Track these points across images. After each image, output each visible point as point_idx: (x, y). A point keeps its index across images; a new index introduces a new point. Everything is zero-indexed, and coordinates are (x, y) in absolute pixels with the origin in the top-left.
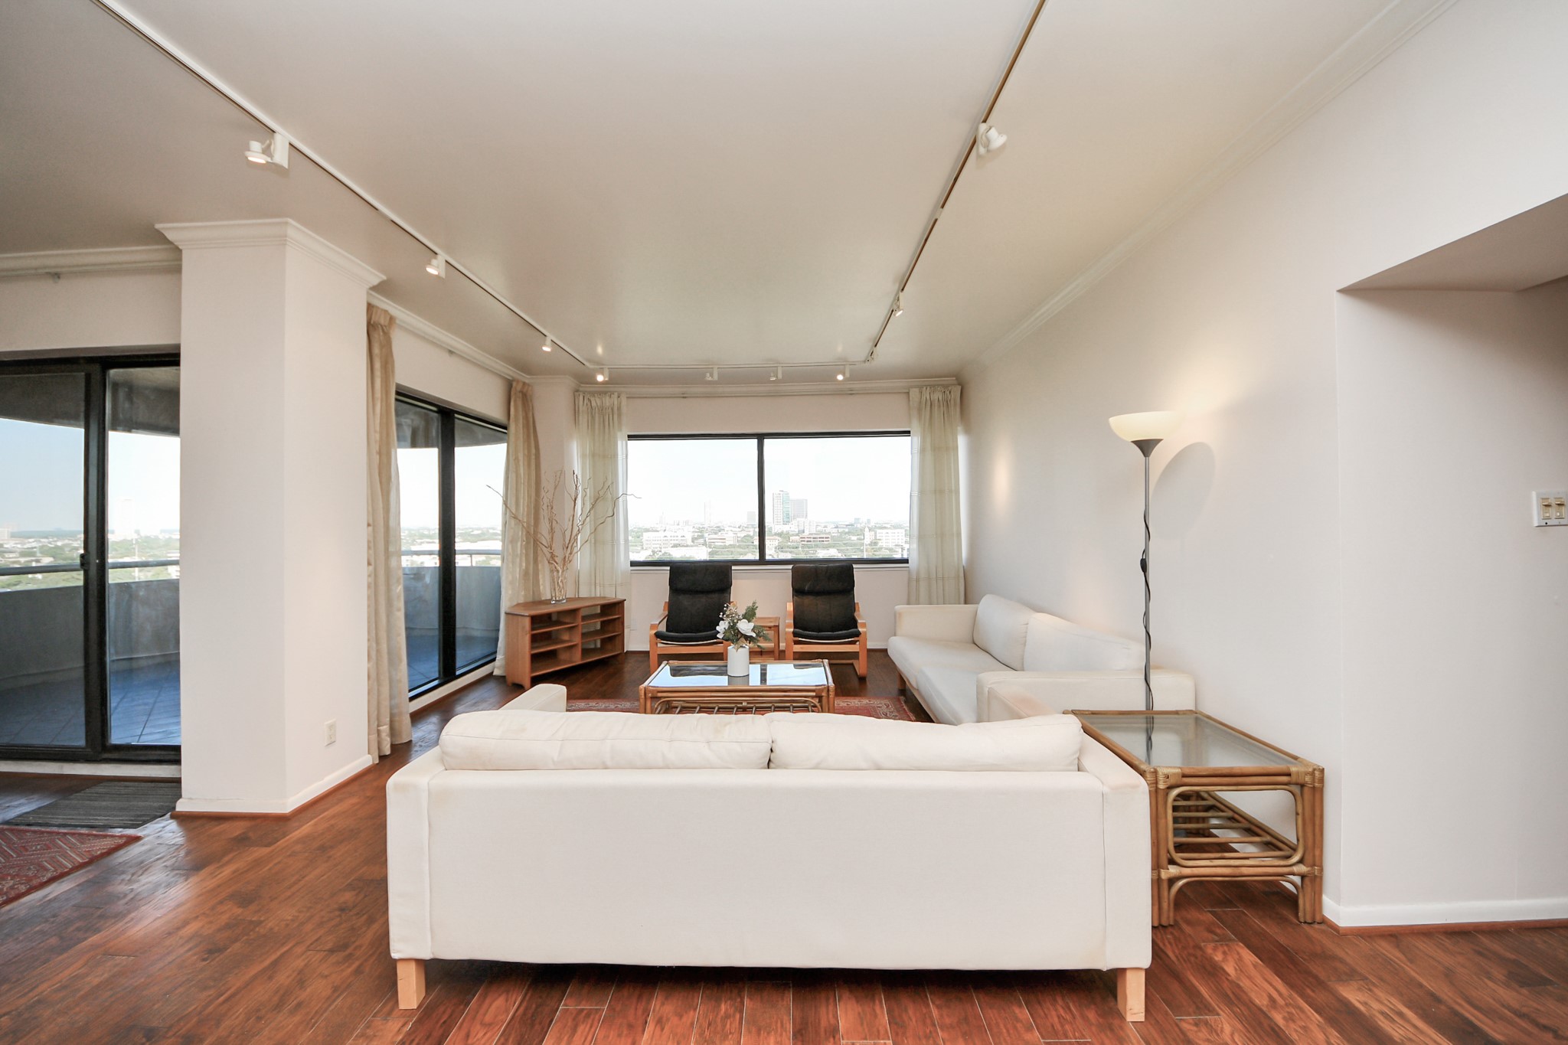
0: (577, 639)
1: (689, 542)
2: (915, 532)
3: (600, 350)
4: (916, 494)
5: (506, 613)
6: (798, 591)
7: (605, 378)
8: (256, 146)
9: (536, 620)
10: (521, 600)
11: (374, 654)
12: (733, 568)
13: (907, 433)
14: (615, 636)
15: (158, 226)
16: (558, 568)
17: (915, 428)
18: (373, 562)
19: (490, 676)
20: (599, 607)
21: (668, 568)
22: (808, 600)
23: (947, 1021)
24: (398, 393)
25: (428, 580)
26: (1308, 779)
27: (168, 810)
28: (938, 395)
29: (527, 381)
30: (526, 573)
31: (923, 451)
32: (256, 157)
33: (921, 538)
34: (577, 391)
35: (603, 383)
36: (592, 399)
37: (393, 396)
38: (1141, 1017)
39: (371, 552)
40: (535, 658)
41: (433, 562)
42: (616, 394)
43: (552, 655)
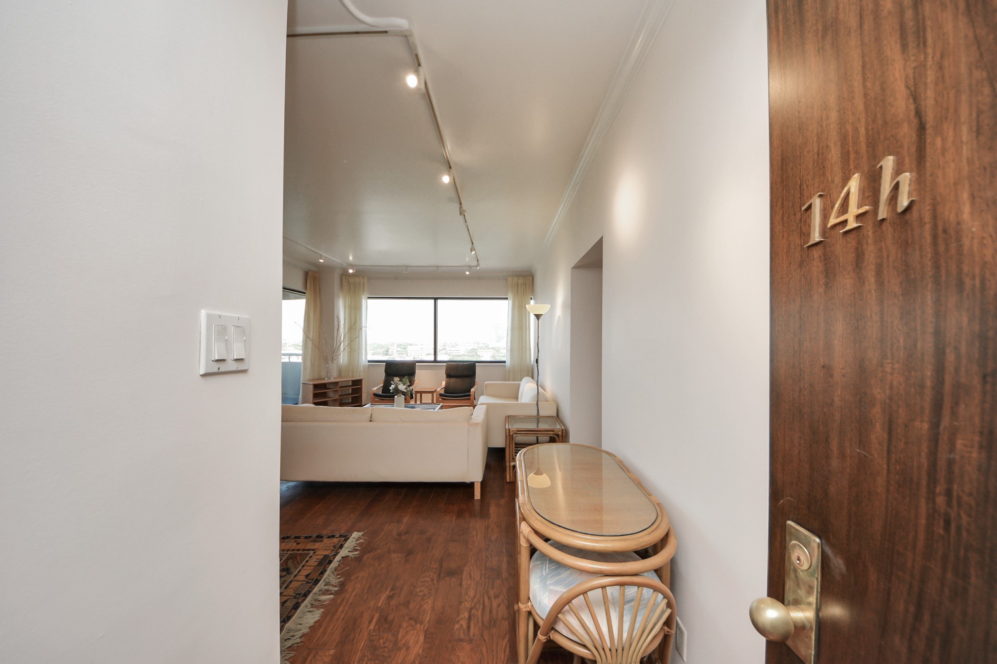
0: (338, 397)
2: (509, 348)
3: (351, 258)
4: (510, 329)
5: (303, 383)
6: (449, 376)
7: (353, 271)
9: (316, 386)
10: (311, 378)
13: (506, 299)
16: (330, 363)
17: (510, 296)
20: (351, 382)
21: (385, 364)
22: (453, 380)
26: (560, 433)
28: (521, 281)
29: (316, 271)
31: (513, 308)
33: (512, 351)
34: (342, 276)
35: (352, 273)
36: (350, 280)
38: (479, 498)
42: (362, 277)
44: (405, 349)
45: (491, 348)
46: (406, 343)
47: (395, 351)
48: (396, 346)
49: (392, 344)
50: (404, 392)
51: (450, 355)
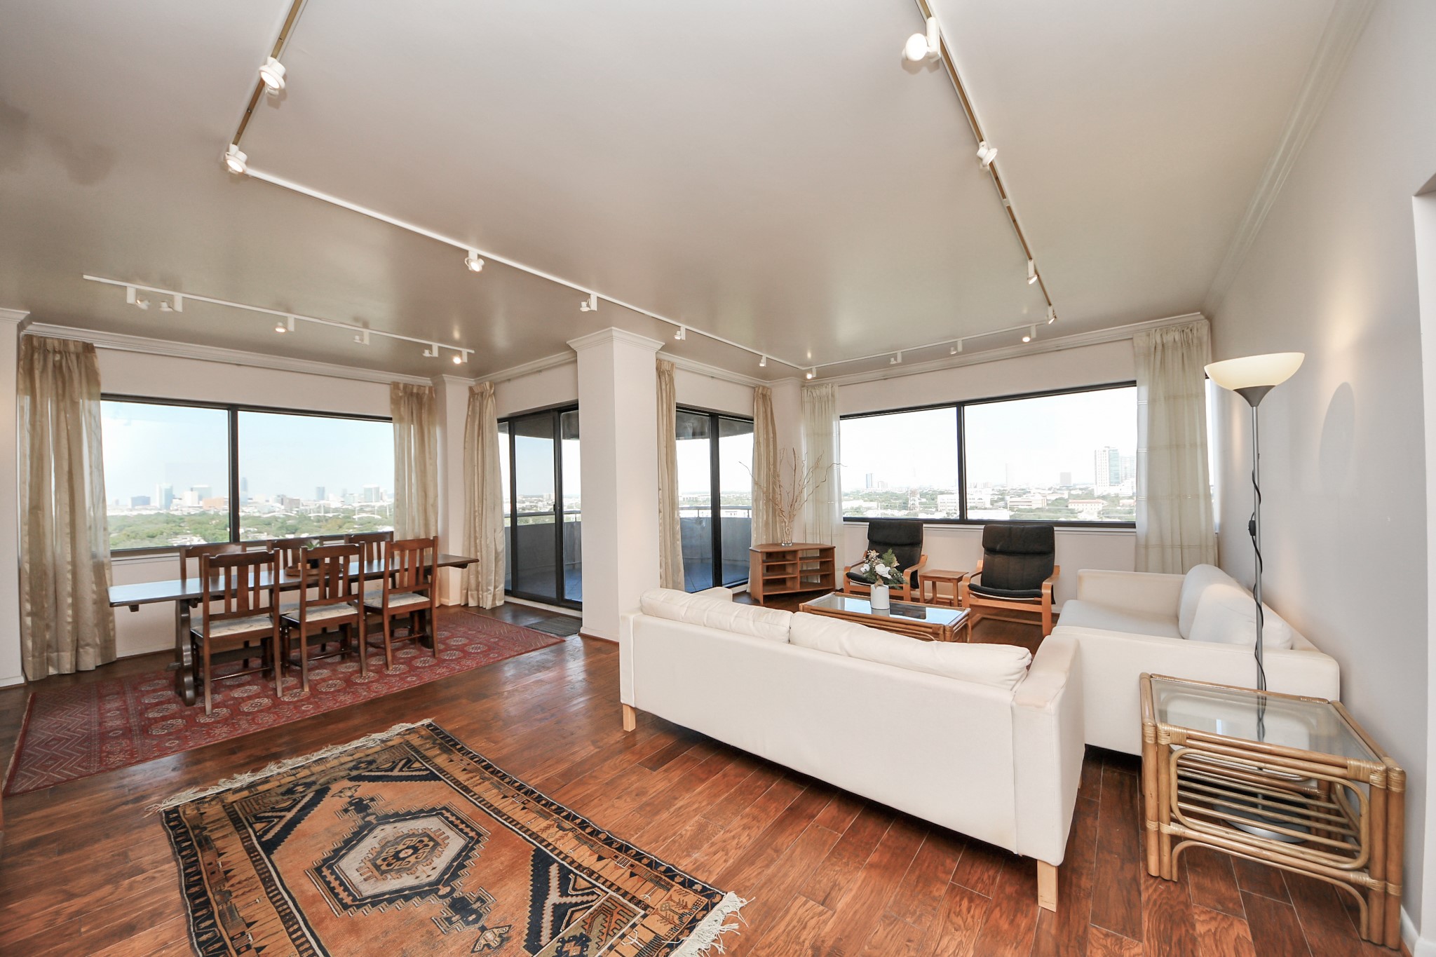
0: (797, 574)
1: (988, 505)
3: (809, 355)
4: (1144, 450)
5: (753, 550)
6: (989, 550)
7: (812, 375)
8: (584, 304)
10: (764, 542)
11: (663, 565)
12: (924, 525)
13: (1133, 383)
14: (828, 575)
15: (567, 343)
16: (785, 520)
17: (1142, 376)
18: (662, 511)
19: (744, 593)
20: (816, 550)
21: (868, 523)
22: (999, 560)
23: (890, 843)
24: (677, 407)
25: (704, 524)
27: (577, 632)
29: (767, 385)
30: (767, 523)
31: (1152, 402)
32: (584, 309)
33: (1150, 501)
34: (803, 386)
35: (813, 379)
36: (813, 391)
37: (674, 409)
38: (1053, 908)
39: (661, 505)
40: (767, 583)
41: (708, 514)
42: (830, 384)
43: (783, 581)
44: (933, 500)
45: (1099, 497)
46: (934, 491)
47: (917, 503)
48: (918, 496)
49: (913, 493)
50: (886, 579)
51: (1011, 509)
